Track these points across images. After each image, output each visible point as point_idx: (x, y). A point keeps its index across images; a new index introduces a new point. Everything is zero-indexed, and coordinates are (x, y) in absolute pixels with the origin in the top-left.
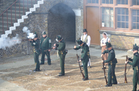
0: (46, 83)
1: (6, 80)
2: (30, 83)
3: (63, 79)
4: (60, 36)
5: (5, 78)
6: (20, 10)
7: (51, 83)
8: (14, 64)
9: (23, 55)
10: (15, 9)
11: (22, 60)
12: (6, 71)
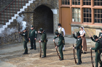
0: (33, 63)
1: (4, 61)
2: (21, 63)
3: (45, 60)
4: (42, 29)
5: (3, 59)
6: (13, 10)
7: (36, 62)
8: (9, 49)
9: (16, 43)
10: (10, 10)
11: (15, 46)
12: (4, 54)
